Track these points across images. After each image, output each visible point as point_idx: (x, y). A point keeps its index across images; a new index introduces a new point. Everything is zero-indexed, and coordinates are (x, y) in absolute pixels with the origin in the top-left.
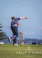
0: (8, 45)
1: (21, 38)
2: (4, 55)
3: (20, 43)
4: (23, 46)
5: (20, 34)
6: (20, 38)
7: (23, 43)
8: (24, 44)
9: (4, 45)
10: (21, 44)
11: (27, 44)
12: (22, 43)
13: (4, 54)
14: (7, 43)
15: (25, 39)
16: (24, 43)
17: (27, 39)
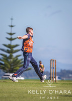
0: (31, 82)
1: (54, 69)
2: (25, 99)
3: (52, 77)
4: (58, 84)
5: (52, 63)
6: (52, 69)
7: (57, 77)
8: (59, 80)
9: (25, 81)
10: (55, 79)
11: (64, 79)
12: (55, 77)
13: (24, 97)
14: (30, 78)
15: (61, 70)
16: (59, 78)
17: (65, 70)
